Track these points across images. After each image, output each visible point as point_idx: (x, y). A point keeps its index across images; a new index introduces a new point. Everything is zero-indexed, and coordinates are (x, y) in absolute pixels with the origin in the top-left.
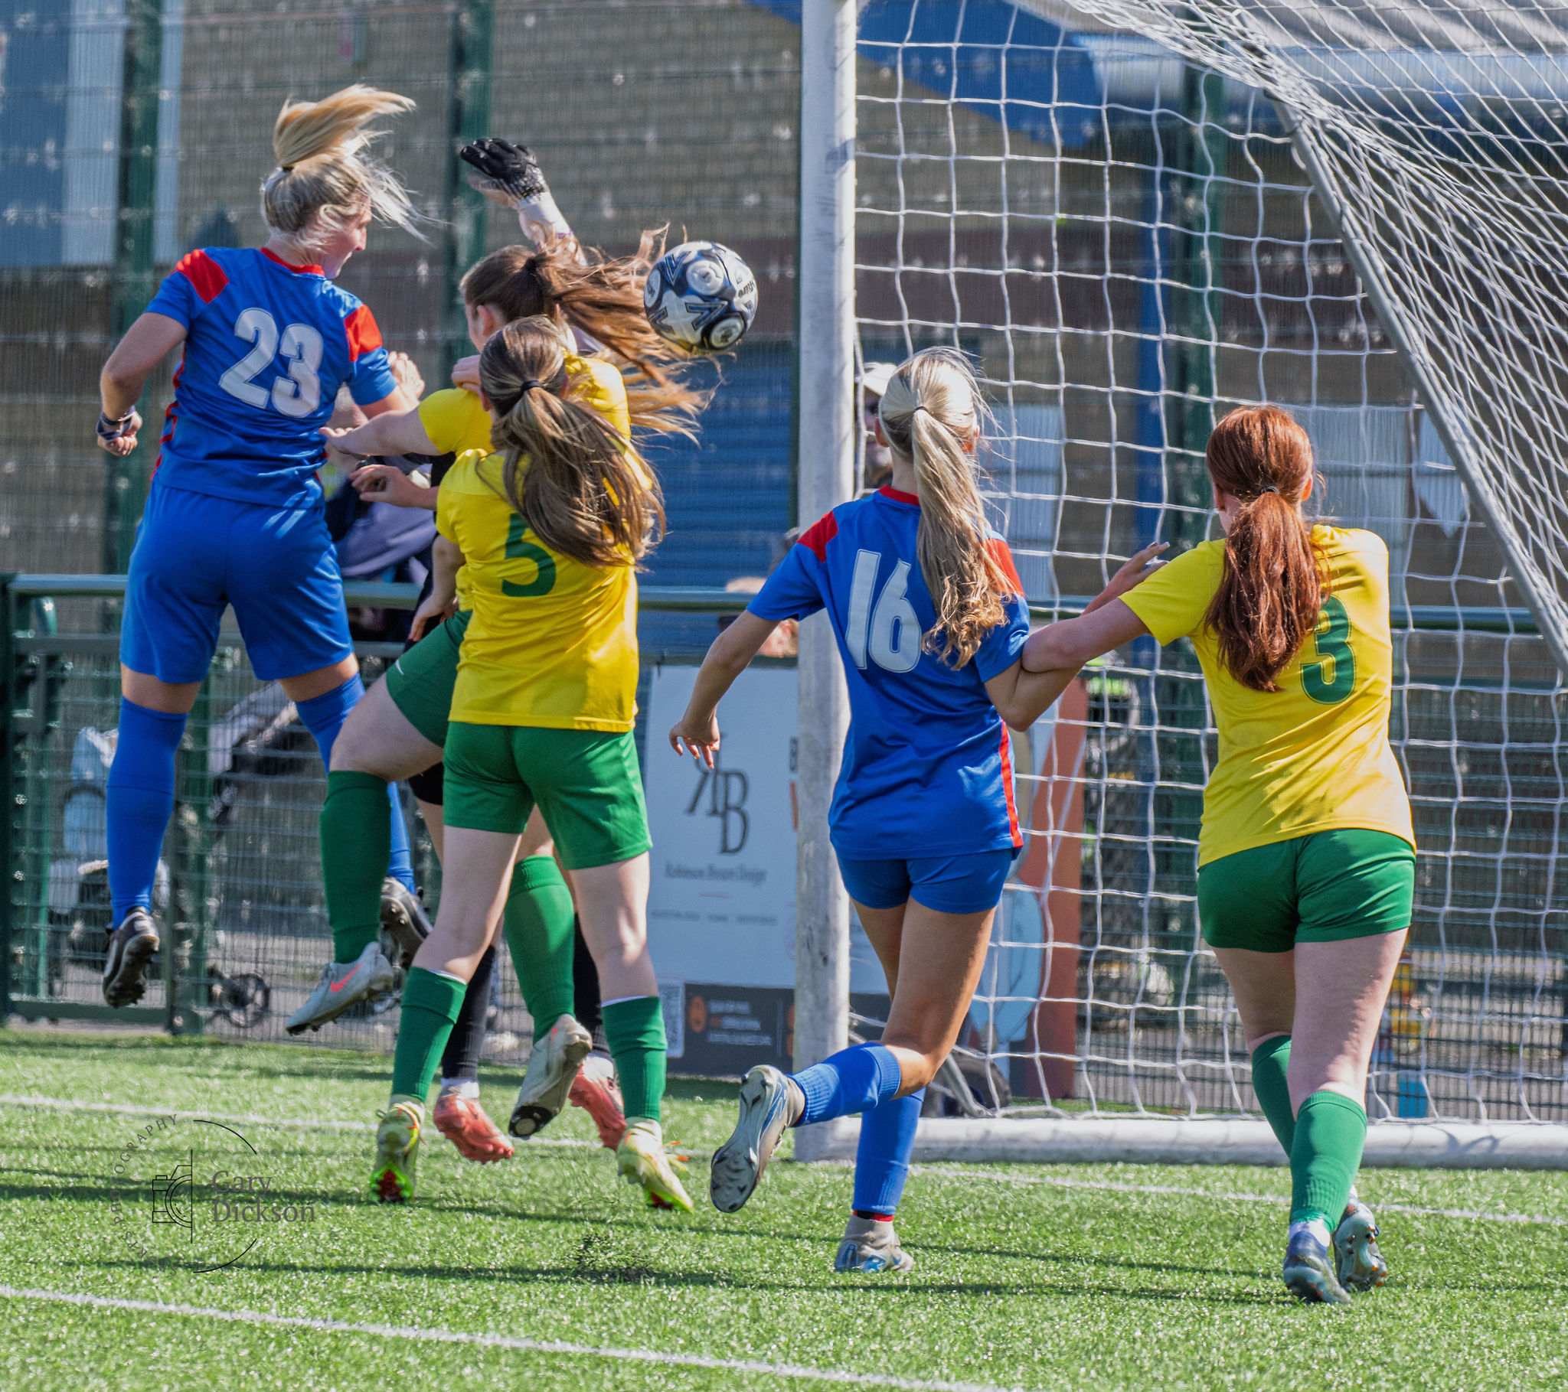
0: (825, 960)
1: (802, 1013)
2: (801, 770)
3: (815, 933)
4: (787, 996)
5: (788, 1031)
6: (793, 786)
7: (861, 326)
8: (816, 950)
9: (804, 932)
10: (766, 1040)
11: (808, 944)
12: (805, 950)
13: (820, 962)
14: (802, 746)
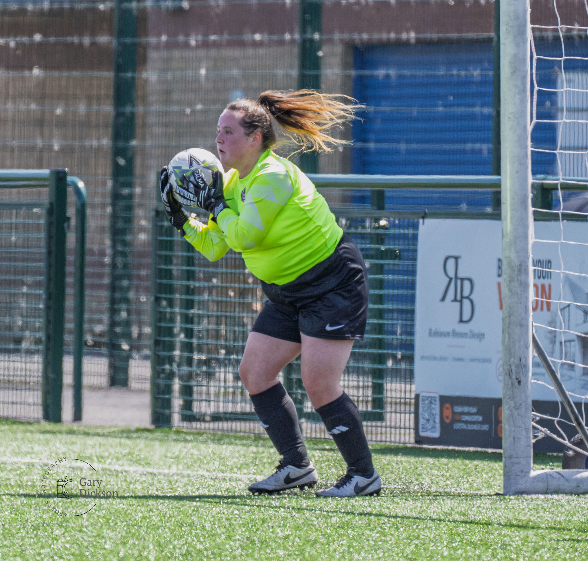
0: (519, 382)
1: (505, 412)
2: (504, 276)
3: (513, 368)
4: (498, 402)
5: (498, 422)
6: (499, 284)
7: (533, 29)
8: (514, 377)
9: (507, 367)
10: (485, 427)
11: (510, 374)
12: (507, 377)
13: (516, 383)
14: (505, 263)
